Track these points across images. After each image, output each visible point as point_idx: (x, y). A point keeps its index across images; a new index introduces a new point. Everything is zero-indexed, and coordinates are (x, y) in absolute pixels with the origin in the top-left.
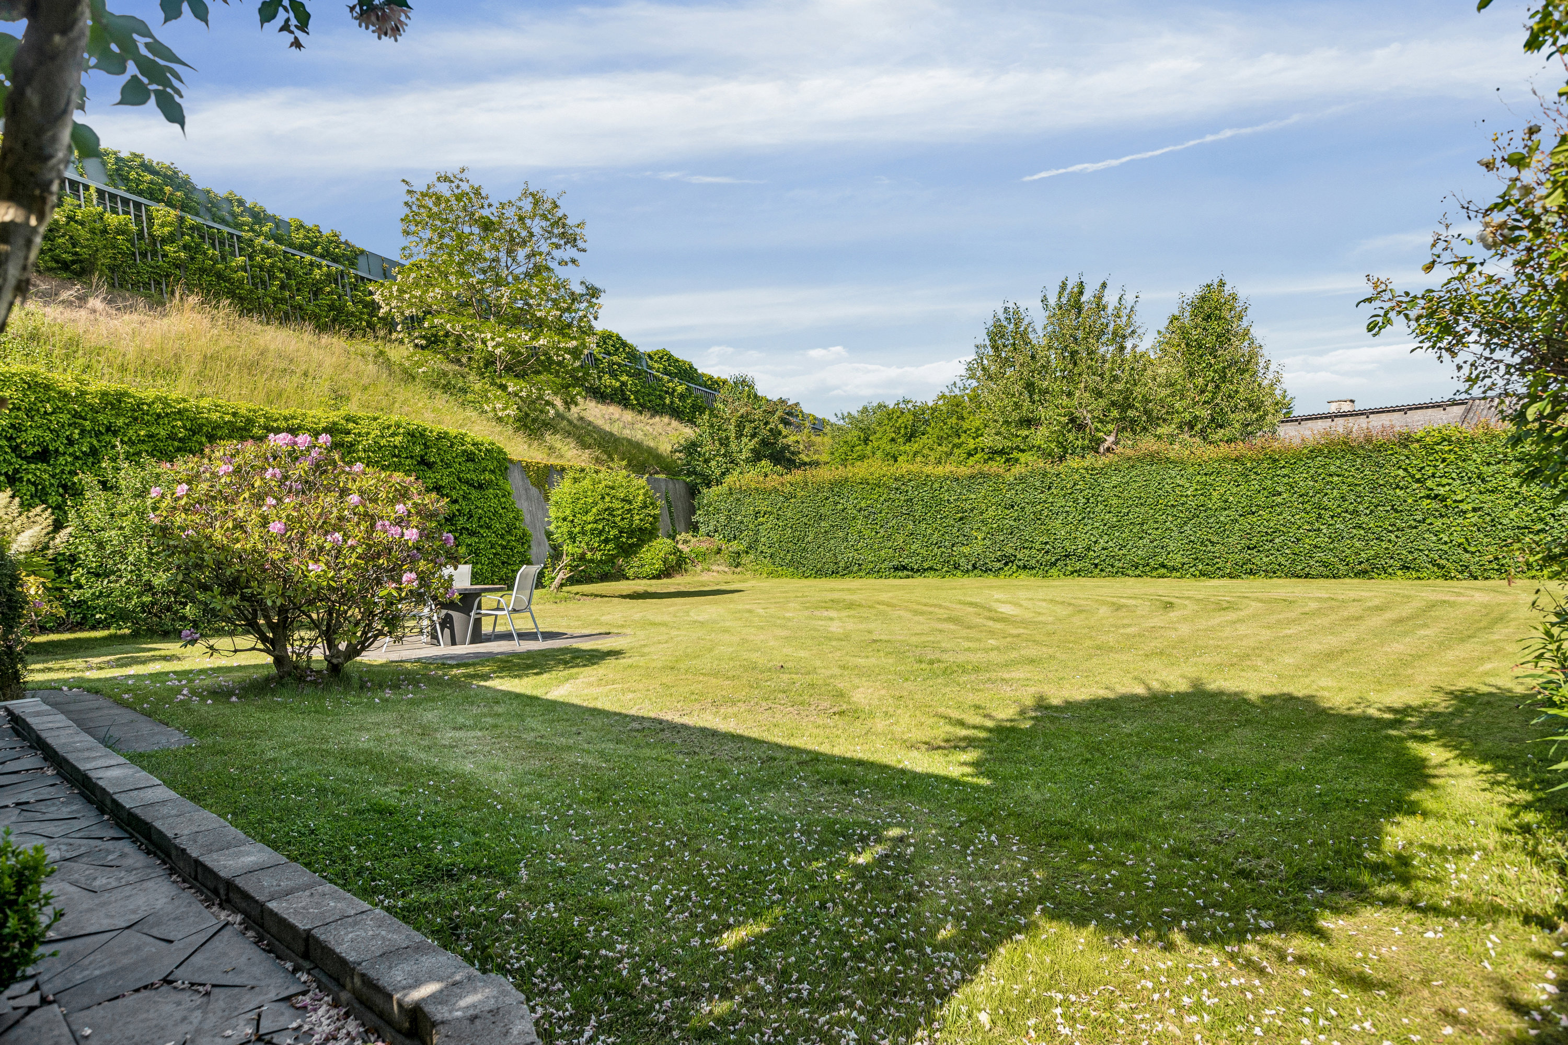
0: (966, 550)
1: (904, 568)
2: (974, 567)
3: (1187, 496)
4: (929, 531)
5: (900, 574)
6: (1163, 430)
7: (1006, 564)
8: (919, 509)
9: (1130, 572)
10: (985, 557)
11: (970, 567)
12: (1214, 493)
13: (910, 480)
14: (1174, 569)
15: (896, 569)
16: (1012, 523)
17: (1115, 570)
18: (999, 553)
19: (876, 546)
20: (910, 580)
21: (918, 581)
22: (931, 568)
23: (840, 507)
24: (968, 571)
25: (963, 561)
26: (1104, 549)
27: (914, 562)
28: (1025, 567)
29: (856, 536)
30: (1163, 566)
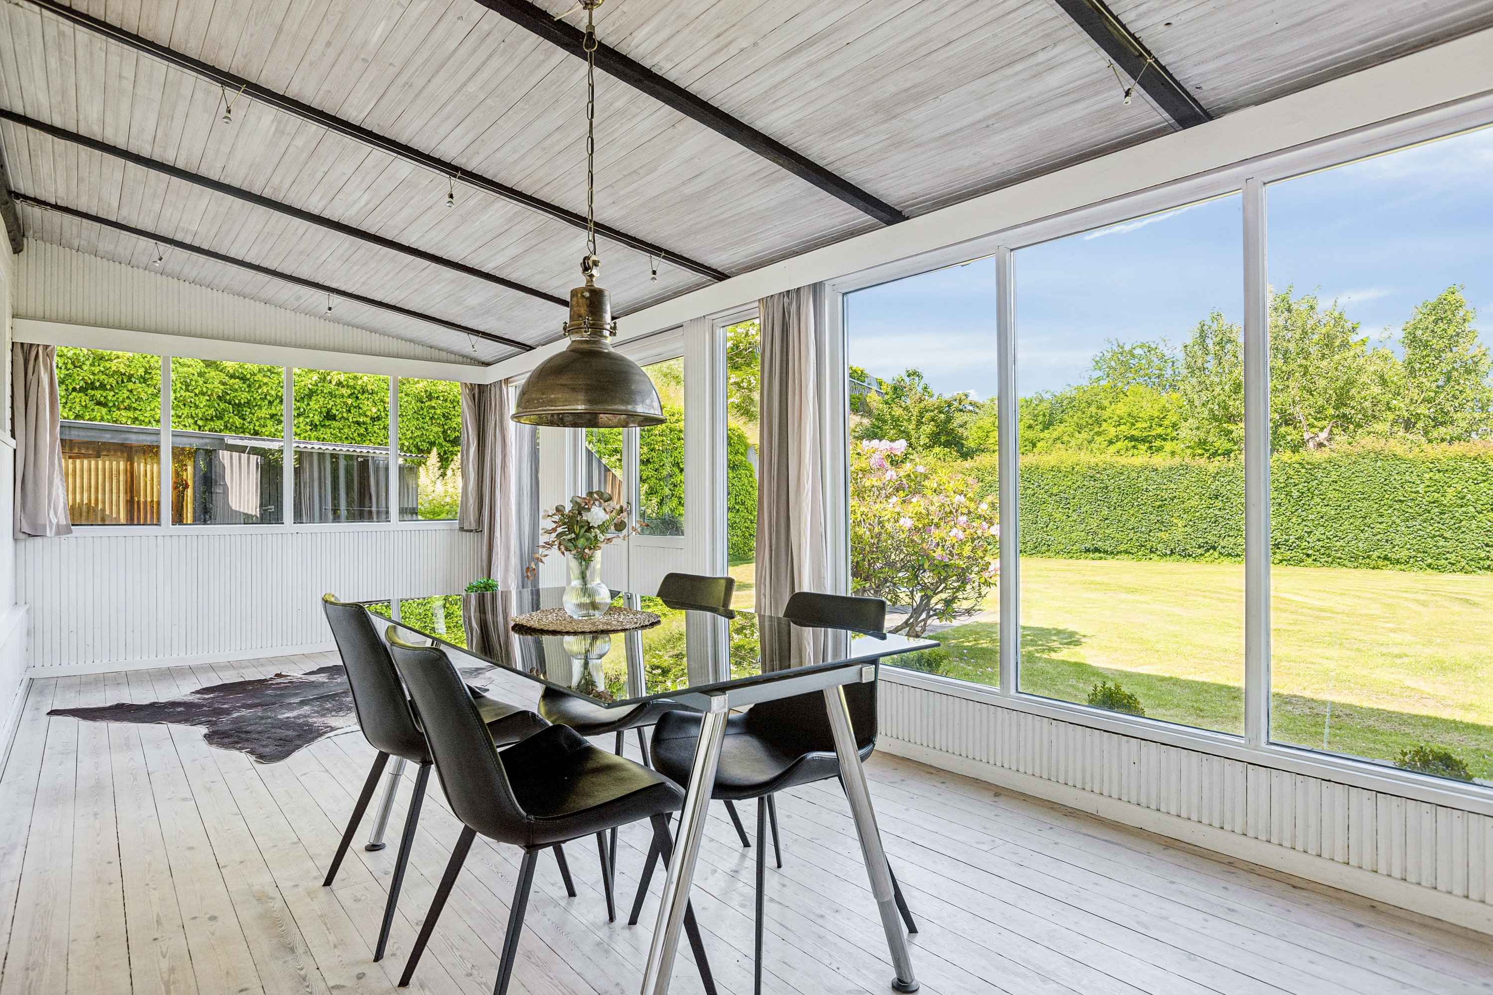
0: (1164, 536)
1: (1096, 550)
2: (1172, 553)
3: (1417, 492)
4: (1125, 517)
5: (1091, 555)
6: (1379, 427)
7: (1207, 550)
8: (1114, 497)
9: (1346, 562)
10: (1186, 543)
11: (1169, 552)
12: (1448, 490)
13: (1105, 469)
14: (1398, 562)
15: (1087, 550)
16: (1217, 512)
17: (1330, 560)
18: (1201, 540)
19: (1067, 529)
20: (1103, 561)
21: (1110, 563)
22: (1127, 552)
23: (1029, 492)
24: (1166, 555)
25: (1160, 546)
26: (1319, 540)
27: (1107, 546)
28: (1229, 555)
29: (1046, 519)
30: (1386, 558)
